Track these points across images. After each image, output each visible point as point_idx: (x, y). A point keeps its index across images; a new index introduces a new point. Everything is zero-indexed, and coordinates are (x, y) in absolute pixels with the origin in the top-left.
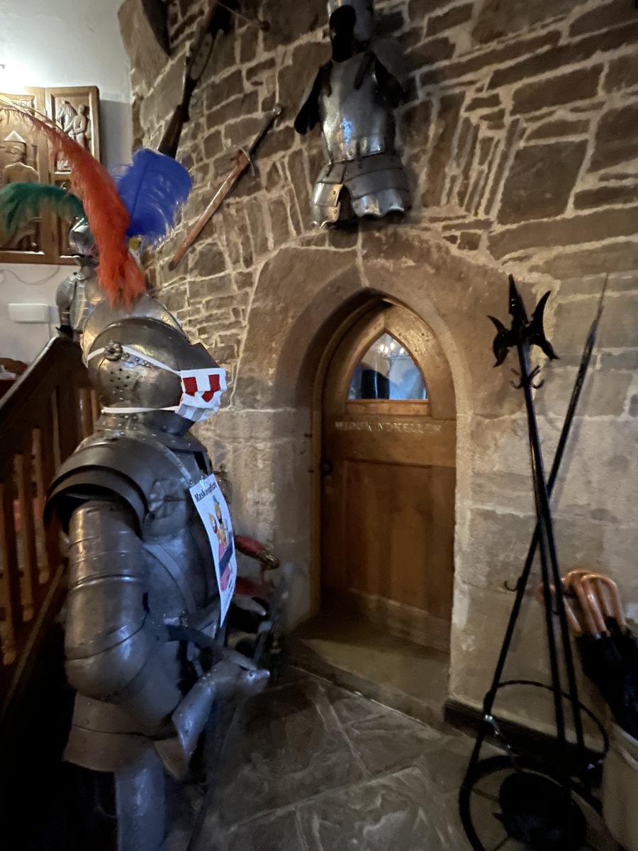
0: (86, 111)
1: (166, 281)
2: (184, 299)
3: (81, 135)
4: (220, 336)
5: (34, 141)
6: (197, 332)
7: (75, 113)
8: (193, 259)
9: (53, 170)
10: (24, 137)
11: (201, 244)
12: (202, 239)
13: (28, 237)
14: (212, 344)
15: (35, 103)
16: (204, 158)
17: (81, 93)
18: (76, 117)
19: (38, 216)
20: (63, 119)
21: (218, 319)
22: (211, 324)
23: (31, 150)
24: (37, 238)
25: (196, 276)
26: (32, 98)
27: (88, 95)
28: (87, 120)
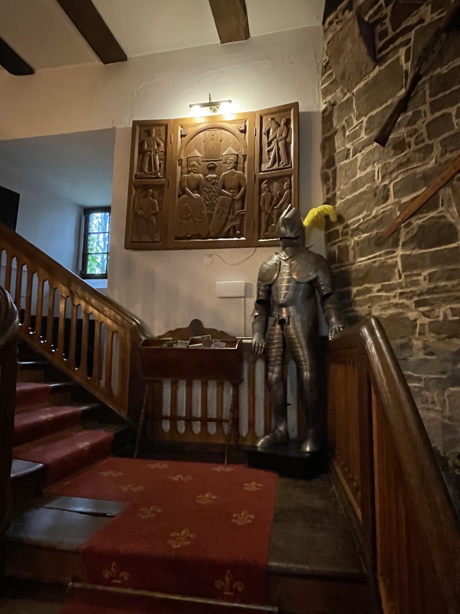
0: (288, 123)
1: (362, 256)
2: (394, 271)
3: (283, 141)
4: (451, 308)
5: (245, 152)
6: (413, 305)
7: (279, 126)
8: (407, 233)
9: (258, 171)
10: (237, 150)
11: (420, 219)
12: (422, 213)
13: (234, 227)
14: (438, 317)
15: (247, 123)
16: (426, 139)
17: (285, 109)
18: (280, 128)
19: (243, 209)
20: (268, 132)
21: (448, 291)
22: (435, 296)
23: (241, 159)
24: (241, 227)
25: (414, 249)
26: (244, 120)
27: (291, 110)
28: (289, 129)
